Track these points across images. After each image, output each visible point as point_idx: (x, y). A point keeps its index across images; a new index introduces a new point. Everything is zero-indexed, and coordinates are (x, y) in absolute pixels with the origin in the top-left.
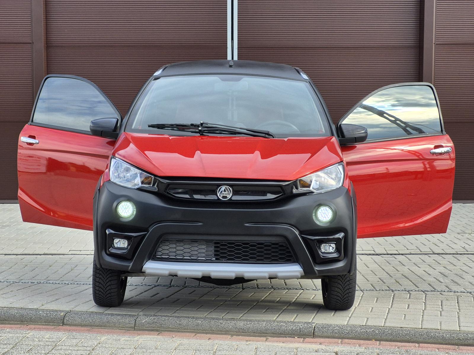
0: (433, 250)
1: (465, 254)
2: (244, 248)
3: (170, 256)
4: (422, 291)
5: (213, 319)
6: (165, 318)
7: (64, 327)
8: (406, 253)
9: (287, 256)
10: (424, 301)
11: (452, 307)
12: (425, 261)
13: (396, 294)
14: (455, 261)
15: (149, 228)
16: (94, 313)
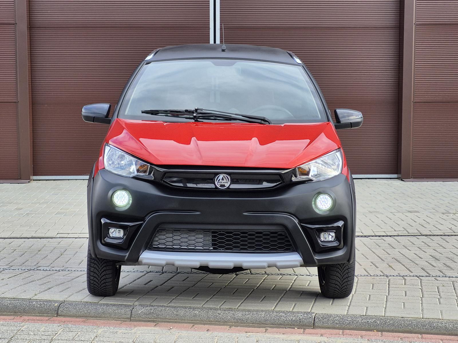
0: (421, 232)
1: (452, 235)
2: (242, 237)
3: (167, 246)
4: (416, 276)
5: (211, 309)
6: (162, 308)
7: (59, 318)
8: (394, 235)
9: (286, 245)
10: (420, 287)
11: (449, 294)
12: (414, 243)
13: (391, 280)
14: (444, 244)
15: (146, 218)
16: (89, 303)
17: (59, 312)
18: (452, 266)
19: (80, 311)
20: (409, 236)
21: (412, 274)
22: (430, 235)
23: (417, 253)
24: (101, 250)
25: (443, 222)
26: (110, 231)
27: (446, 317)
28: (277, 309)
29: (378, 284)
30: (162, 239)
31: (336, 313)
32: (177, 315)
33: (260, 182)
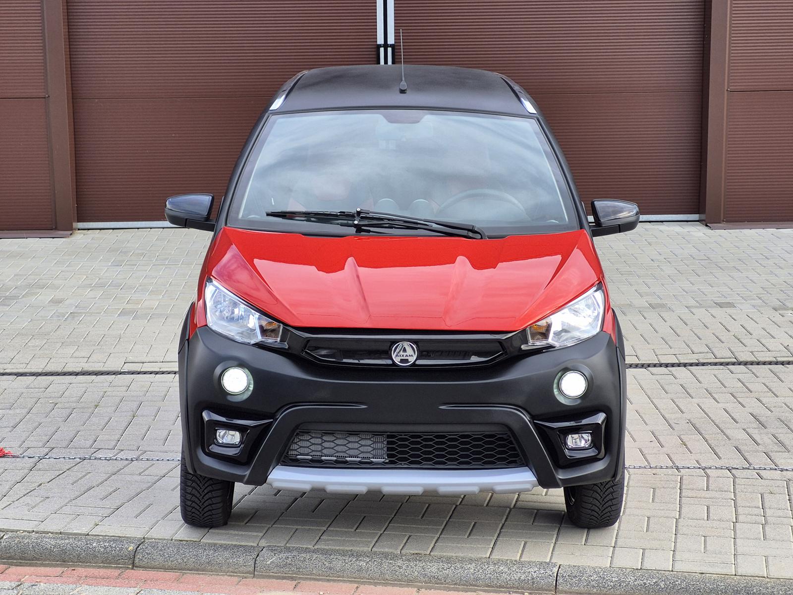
0: (736, 353)
1: (788, 363)
2: (437, 443)
4: (727, 468)
6: (305, 555)
7: (137, 572)
8: (691, 362)
9: (511, 456)
10: (733, 497)
11: (780, 513)
12: (724, 383)
13: (684, 477)
14: (775, 385)
15: (276, 414)
16: (184, 543)
17: (137, 561)
18: (787, 442)
19: (171, 559)
20: (715, 364)
21: (719, 463)
22: (752, 363)
23: (729, 407)
24: (204, 464)
25: (774, 330)
26: (218, 434)
27: (775, 572)
28: (495, 556)
29: (662, 489)
30: (304, 447)
31: (593, 564)
32: (330, 568)
33: (466, 354)
